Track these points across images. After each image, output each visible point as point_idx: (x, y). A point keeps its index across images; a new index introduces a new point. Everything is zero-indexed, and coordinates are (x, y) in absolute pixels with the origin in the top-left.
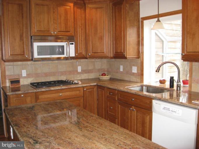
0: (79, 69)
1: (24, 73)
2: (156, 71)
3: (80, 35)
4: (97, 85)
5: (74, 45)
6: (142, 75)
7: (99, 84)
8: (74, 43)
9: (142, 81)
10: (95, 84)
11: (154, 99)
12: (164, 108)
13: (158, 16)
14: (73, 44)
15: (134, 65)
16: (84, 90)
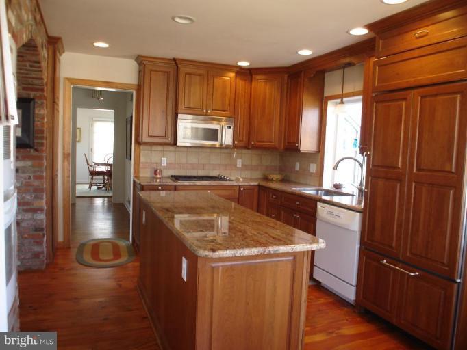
0: (239, 163)
1: (164, 162)
2: (334, 169)
3: (242, 117)
4: (259, 186)
5: (231, 130)
6: (321, 175)
7: (261, 184)
8: (232, 127)
9: (321, 185)
10: (256, 183)
11: (320, 202)
12: (329, 213)
13: (342, 96)
14: (230, 127)
15: (313, 163)
16: (240, 190)
